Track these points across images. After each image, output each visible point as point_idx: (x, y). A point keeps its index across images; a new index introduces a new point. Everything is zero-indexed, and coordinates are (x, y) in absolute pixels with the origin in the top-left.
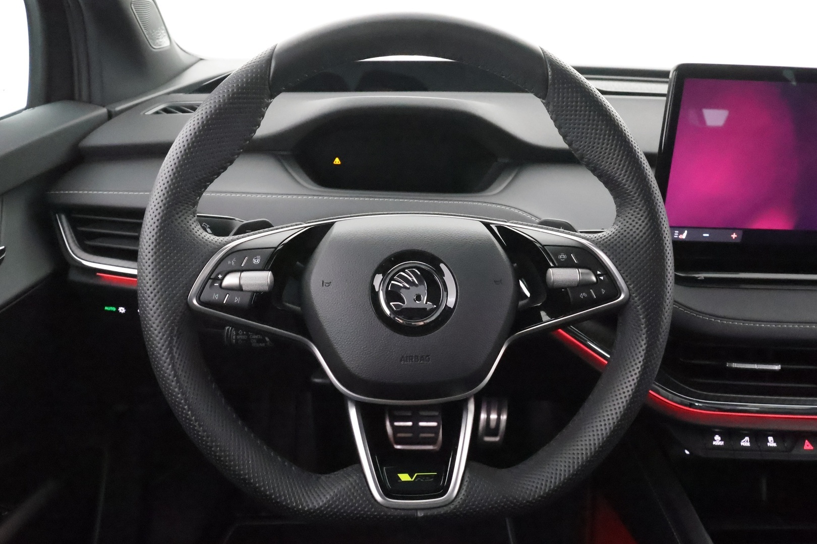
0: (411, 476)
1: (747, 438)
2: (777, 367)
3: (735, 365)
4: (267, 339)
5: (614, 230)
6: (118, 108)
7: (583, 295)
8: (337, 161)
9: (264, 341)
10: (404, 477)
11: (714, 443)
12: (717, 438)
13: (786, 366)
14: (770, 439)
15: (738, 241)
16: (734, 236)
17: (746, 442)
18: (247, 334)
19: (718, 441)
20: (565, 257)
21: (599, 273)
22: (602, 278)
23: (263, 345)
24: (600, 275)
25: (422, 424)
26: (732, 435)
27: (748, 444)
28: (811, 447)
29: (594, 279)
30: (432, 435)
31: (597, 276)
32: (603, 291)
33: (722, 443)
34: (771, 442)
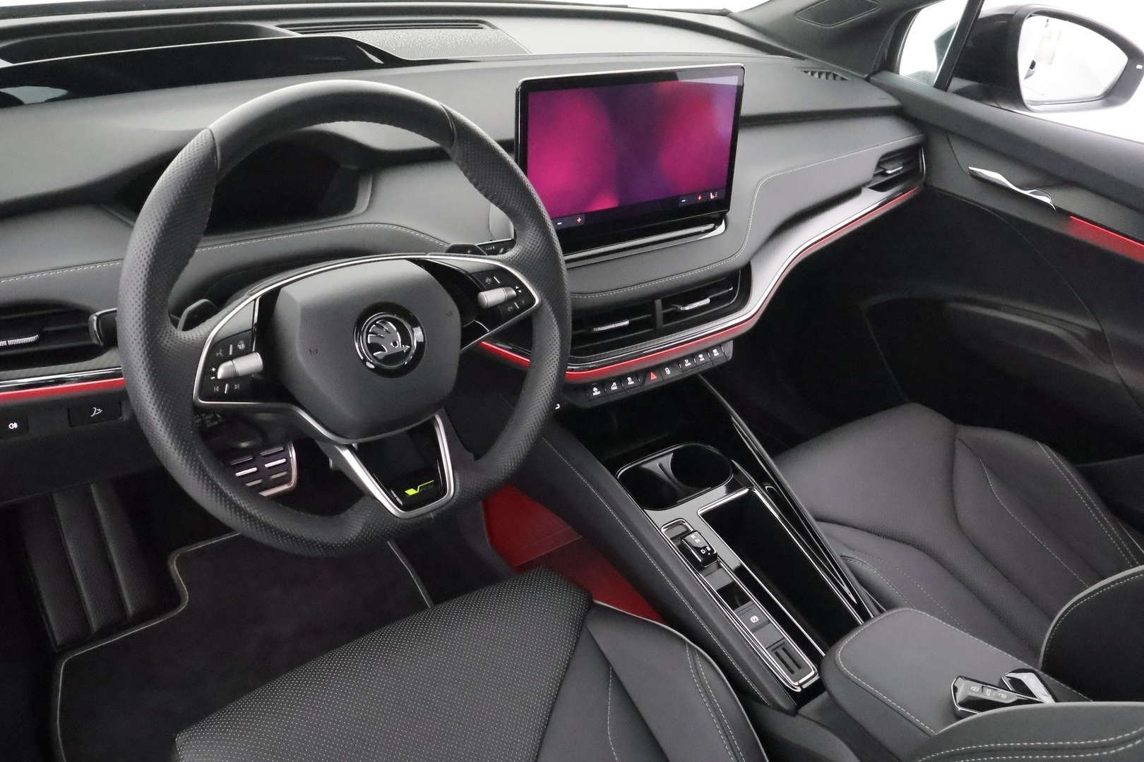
0: (416, 489)
1: (614, 384)
2: (626, 323)
3: (600, 329)
4: (218, 416)
5: (518, 249)
7: (510, 309)
9: (216, 418)
10: (411, 492)
11: (594, 394)
12: (595, 389)
13: (632, 320)
14: (629, 379)
15: (582, 224)
16: (579, 220)
17: (614, 387)
18: (201, 417)
19: (596, 392)
20: (490, 280)
21: (517, 288)
22: (520, 291)
23: (216, 423)
24: (518, 289)
26: (603, 384)
27: (616, 388)
28: (655, 377)
29: (514, 293)
31: (516, 290)
32: (523, 302)
33: (599, 393)
34: (630, 382)
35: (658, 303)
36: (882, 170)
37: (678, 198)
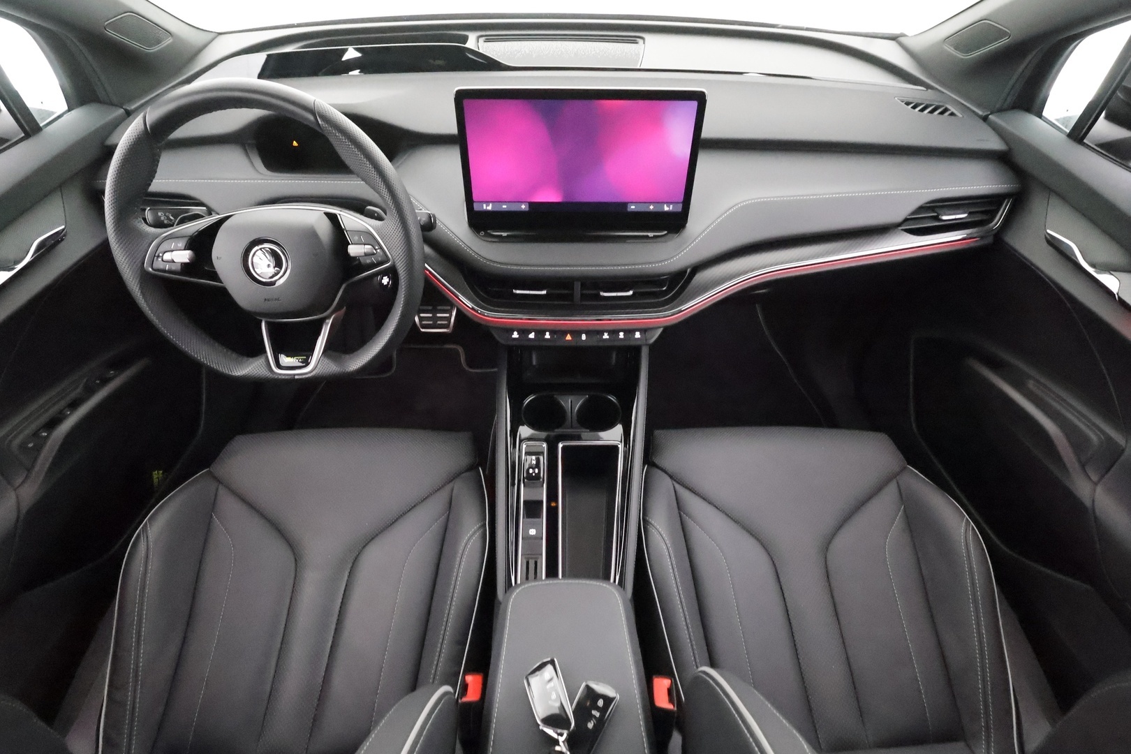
1: (533, 333)
2: (544, 292)
3: (518, 292)
6: (133, 107)
7: (368, 261)
8: (295, 144)
13: (553, 291)
14: (547, 333)
15: (526, 210)
16: (523, 207)
17: (532, 336)
22: (378, 251)
24: (377, 249)
25: (438, 315)
29: (374, 251)
30: (446, 322)
32: (380, 259)
34: (548, 336)
35: (577, 286)
36: (935, 214)
37: (625, 205)
